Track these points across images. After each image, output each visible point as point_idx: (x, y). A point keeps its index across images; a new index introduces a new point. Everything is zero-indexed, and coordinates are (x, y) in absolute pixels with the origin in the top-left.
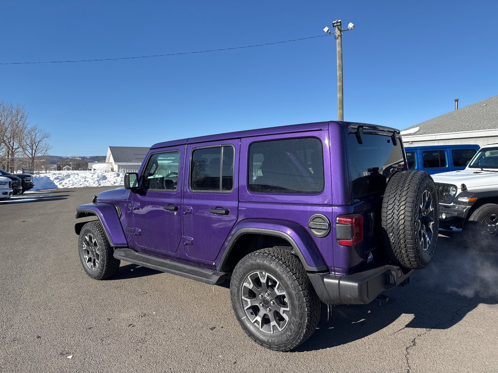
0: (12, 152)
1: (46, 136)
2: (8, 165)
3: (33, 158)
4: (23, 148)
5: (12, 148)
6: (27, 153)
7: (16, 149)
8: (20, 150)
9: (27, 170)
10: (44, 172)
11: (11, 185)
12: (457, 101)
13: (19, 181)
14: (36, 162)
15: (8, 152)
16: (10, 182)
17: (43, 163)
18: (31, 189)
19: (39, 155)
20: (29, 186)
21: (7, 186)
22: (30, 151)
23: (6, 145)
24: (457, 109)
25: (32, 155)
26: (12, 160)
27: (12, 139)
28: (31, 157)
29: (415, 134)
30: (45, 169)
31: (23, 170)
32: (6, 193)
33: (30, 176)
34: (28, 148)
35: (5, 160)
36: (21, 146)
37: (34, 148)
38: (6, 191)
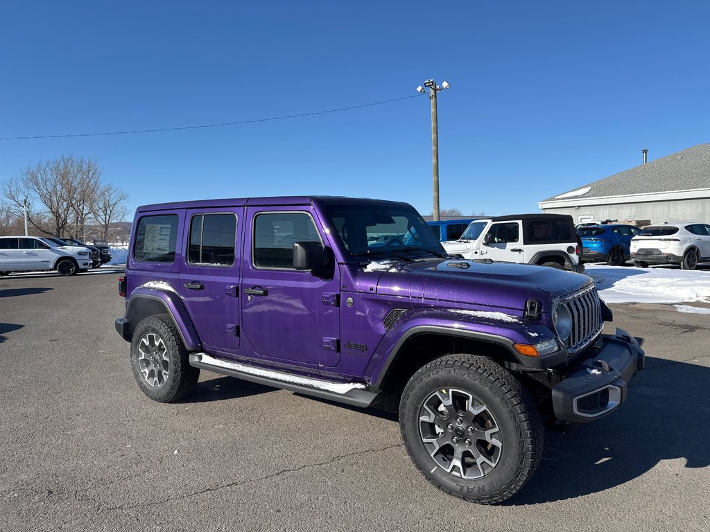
0: (82, 218)
1: (123, 198)
2: (77, 235)
3: (106, 226)
4: (94, 213)
5: (82, 214)
6: (99, 219)
7: (86, 214)
8: (91, 215)
9: (99, 241)
10: (121, 244)
11: (91, 257)
12: (645, 151)
13: (98, 252)
14: (110, 231)
15: (77, 219)
16: (90, 253)
17: (119, 233)
18: (109, 263)
19: (115, 221)
20: (106, 259)
21: (87, 257)
22: (103, 217)
23: (75, 209)
24: (646, 162)
25: (105, 222)
26: (82, 229)
27: (81, 202)
28: (103, 223)
29: (582, 196)
30: (122, 240)
31: (94, 242)
32: (86, 264)
33: (107, 248)
34: (101, 213)
35: (73, 228)
36: (92, 211)
37: (109, 212)
38: (86, 261)
